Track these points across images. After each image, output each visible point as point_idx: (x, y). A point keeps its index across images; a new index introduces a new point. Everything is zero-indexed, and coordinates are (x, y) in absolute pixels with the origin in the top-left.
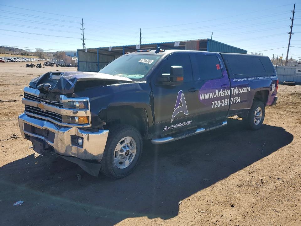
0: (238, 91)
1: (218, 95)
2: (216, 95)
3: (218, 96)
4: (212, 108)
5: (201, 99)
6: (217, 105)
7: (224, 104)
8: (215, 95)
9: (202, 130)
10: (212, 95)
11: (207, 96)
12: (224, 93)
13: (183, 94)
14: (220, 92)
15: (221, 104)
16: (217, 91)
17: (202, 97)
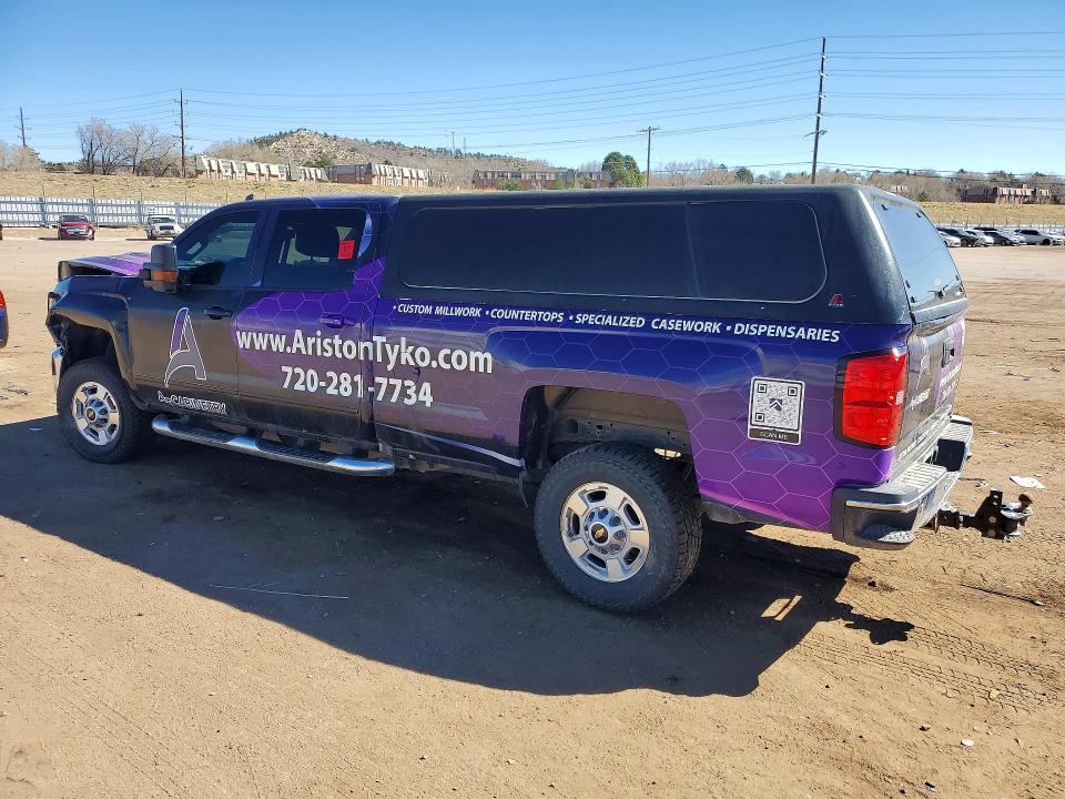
0: (413, 355)
1: (302, 346)
2: (295, 345)
3: (304, 352)
4: (286, 386)
5: (241, 346)
6: (304, 383)
7: (337, 387)
8: (289, 343)
9: (250, 447)
10: (278, 344)
11: (261, 342)
12: (332, 345)
13: (187, 318)
14: (310, 341)
15: (323, 384)
16: (298, 333)
17: (243, 340)
